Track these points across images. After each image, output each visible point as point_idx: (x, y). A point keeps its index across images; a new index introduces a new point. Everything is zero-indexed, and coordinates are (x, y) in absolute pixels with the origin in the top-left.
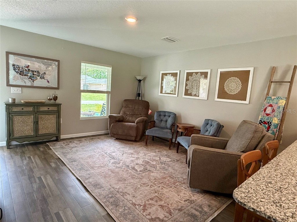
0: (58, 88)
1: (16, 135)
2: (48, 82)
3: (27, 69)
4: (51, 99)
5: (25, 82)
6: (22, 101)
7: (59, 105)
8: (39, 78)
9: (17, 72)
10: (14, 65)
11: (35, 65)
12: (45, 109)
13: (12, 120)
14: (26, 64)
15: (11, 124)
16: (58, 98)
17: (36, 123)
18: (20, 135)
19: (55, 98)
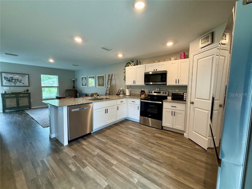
0: (29, 86)
1: (7, 107)
2: (23, 84)
3: (12, 79)
4: (25, 91)
5: (11, 84)
6: (10, 92)
7: (29, 94)
8: (18, 82)
9: (7, 80)
10: (5, 77)
11: (16, 77)
12: (22, 95)
13: (5, 100)
14: (11, 76)
15: (4, 102)
16: (29, 90)
17: (18, 102)
18: (9, 107)
19: (28, 90)
